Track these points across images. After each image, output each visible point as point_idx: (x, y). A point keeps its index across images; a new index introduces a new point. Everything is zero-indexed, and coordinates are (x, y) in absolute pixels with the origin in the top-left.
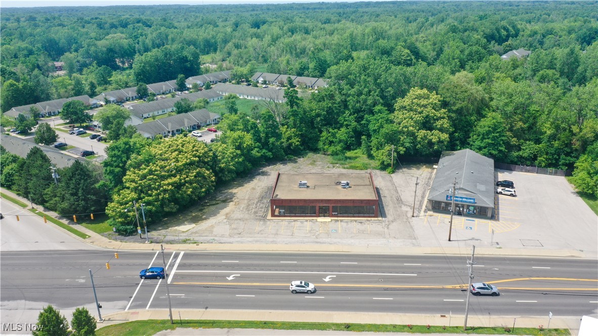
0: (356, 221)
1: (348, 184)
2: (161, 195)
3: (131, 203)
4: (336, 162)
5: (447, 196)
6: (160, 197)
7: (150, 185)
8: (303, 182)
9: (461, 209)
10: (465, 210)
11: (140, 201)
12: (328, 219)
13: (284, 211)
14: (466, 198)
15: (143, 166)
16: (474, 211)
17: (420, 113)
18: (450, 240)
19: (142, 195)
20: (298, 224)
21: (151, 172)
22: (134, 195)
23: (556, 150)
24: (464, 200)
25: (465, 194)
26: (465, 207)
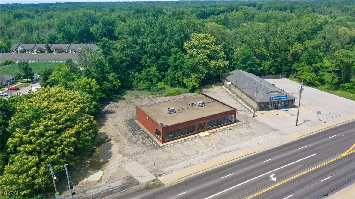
0: (225, 129)
1: (203, 103)
2: (65, 150)
3: (35, 168)
4: (155, 93)
5: (270, 97)
6: (66, 152)
7: (52, 142)
8: (172, 108)
9: (277, 105)
10: (279, 105)
11: (43, 162)
12: (206, 133)
13: (172, 135)
14: (282, 96)
15: (35, 123)
16: (284, 104)
17: (208, 49)
18: (297, 125)
19: (43, 156)
20: (189, 143)
21: (47, 128)
22: (34, 159)
23: (279, 63)
24: (280, 98)
25: (277, 94)
26: (279, 103)
